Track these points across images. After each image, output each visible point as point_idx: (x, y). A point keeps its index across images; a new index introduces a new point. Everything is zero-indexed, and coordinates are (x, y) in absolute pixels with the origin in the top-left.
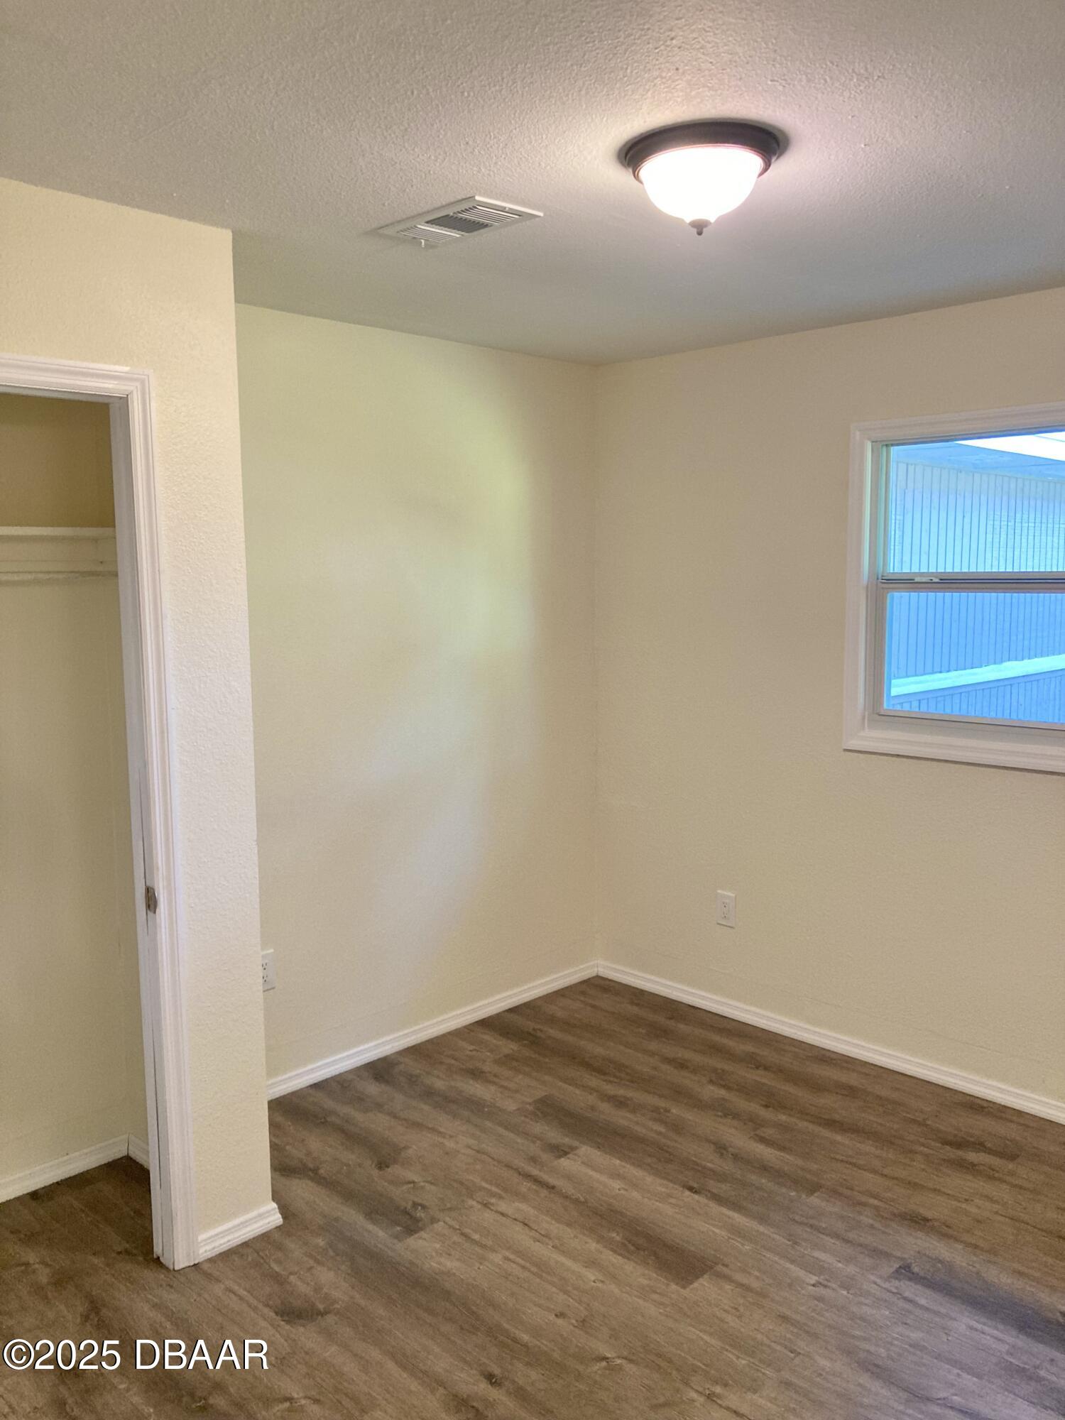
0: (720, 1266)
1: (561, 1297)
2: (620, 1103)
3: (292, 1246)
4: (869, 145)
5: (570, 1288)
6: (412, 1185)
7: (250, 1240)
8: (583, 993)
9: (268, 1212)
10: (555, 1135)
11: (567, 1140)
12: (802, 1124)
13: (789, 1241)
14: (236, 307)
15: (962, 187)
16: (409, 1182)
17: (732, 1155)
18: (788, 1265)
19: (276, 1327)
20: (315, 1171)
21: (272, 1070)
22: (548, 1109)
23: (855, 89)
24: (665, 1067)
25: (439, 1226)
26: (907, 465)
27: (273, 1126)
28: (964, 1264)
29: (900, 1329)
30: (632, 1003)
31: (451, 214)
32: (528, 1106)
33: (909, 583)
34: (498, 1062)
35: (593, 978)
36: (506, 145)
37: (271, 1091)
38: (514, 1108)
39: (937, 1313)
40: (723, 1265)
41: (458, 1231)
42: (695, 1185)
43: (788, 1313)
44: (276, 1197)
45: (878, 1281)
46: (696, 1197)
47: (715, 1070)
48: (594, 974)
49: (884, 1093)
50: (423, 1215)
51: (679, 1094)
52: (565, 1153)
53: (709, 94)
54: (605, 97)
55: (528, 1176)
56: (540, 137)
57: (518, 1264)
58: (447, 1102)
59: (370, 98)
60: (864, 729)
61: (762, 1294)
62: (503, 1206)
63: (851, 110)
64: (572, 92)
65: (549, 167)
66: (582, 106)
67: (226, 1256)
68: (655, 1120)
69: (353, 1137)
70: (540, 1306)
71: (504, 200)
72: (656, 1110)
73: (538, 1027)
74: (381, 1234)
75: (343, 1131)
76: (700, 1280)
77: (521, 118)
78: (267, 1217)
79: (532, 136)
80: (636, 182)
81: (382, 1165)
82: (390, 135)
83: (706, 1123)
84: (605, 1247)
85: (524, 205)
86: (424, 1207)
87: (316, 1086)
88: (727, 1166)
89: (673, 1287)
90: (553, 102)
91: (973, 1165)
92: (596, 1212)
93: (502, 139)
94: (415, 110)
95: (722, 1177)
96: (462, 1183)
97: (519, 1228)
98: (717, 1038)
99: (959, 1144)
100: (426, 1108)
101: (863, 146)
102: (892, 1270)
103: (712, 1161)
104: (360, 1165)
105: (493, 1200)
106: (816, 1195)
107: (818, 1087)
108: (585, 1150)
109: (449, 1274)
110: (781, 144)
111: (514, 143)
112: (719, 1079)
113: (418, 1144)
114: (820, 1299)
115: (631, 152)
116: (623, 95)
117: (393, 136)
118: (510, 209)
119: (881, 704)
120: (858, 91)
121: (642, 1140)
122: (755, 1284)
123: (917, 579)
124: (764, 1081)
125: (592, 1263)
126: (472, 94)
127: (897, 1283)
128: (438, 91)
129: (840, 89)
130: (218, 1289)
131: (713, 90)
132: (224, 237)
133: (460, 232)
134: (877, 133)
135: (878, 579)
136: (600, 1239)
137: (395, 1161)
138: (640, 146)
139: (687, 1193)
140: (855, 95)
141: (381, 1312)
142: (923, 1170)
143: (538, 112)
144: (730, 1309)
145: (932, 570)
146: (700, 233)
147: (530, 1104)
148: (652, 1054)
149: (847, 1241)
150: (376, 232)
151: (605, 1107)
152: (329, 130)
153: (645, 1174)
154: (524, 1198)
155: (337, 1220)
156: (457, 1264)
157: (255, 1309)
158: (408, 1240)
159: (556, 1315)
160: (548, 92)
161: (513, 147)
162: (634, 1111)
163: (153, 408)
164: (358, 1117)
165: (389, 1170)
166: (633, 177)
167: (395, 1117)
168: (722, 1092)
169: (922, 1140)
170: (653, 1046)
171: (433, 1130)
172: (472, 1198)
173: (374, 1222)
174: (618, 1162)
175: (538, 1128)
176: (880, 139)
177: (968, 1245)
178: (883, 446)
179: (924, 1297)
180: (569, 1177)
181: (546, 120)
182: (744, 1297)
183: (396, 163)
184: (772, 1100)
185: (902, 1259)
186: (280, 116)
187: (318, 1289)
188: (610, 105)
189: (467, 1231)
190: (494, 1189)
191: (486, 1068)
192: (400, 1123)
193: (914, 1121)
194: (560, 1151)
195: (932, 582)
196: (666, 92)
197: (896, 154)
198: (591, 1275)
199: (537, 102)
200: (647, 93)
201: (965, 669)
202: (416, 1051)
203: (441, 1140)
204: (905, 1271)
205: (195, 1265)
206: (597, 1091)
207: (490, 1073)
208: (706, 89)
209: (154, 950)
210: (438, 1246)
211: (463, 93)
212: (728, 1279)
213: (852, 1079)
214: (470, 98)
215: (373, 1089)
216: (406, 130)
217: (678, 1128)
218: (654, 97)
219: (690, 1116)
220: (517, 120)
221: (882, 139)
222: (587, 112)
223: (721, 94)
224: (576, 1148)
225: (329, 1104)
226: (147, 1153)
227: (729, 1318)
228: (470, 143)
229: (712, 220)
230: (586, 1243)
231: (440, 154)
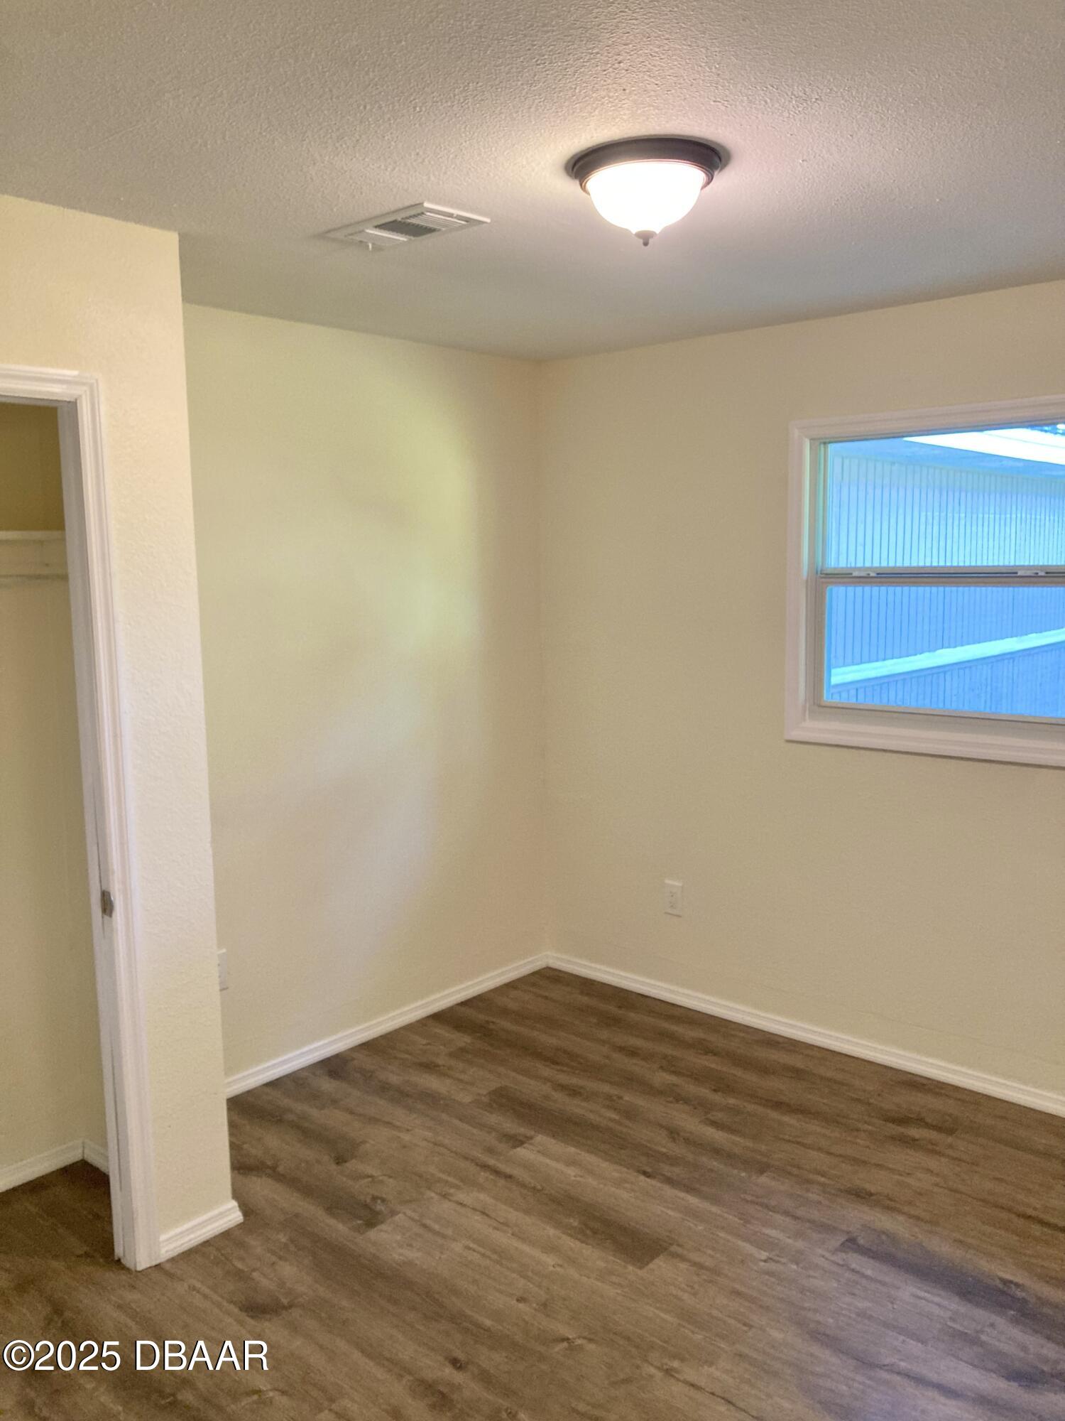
0: (675, 1246)
1: (522, 1282)
2: (574, 1092)
3: (253, 1243)
4: (806, 161)
5: (530, 1274)
6: (370, 1179)
7: (211, 1239)
8: (534, 985)
9: (229, 1210)
10: (510, 1125)
11: (522, 1130)
12: (751, 1107)
13: (740, 1219)
14: (184, 308)
15: (894, 199)
16: (369, 1177)
17: (684, 1139)
18: (740, 1243)
19: (241, 1323)
20: (274, 1168)
21: (229, 1070)
22: (504, 1100)
23: (793, 110)
24: (616, 1055)
25: (399, 1218)
26: (843, 459)
27: (232, 1125)
28: (907, 1235)
29: (848, 1299)
30: (582, 993)
31: (399, 219)
32: (483, 1098)
33: (846, 577)
34: (451, 1055)
35: (544, 969)
36: (456, 156)
37: (228, 1090)
38: (470, 1100)
39: (884, 1284)
40: (678, 1245)
41: (419, 1223)
42: (649, 1170)
43: (743, 1289)
44: (236, 1195)
45: (827, 1255)
46: (648, 1180)
47: (665, 1057)
48: (544, 966)
49: (829, 1074)
50: (383, 1208)
51: (630, 1081)
52: (521, 1143)
53: (654, 113)
54: (553, 114)
55: (485, 1167)
56: (490, 149)
57: (478, 1252)
58: (401, 1096)
59: (322, 112)
60: (805, 720)
61: (716, 1271)
62: (461, 1196)
63: (790, 128)
64: (522, 108)
65: (497, 178)
66: (531, 122)
67: (188, 1255)
68: (608, 1107)
69: (307, 1133)
70: (501, 1292)
71: (452, 207)
72: (609, 1097)
73: (491, 1019)
74: (340, 1226)
75: (298, 1127)
76: (656, 1261)
77: (472, 133)
78: (228, 1215)
79: (482, 149)
80: (584, 194)
81: (340, 1160)
82: (341, 145)
83: (657, 1109)
84: (564, 1233)
85: (472, 211)
86: (383, 1200)
87: (274, 1084)
88: (677, 1150)
89: (630, 1268)
90: (503, 118)
91: (914, 1140)
92: (553, 1200)
93: (453, 151)
94: (367, 123)
95: (674, 1161)
96: (421, 1176)
97: (478, 1217)
98: (666, 1025)
99: (903, 1121)
100: (382, 1102)
101: (801, 161)
102: (839, 1243)
103: (664, 1145)
104: (318, 1162)
105: (452, 1191)
106: (765, 1174)
107: (765, 1070)
108: (540, 1138)
109: (410, 1263)
110: (723, 159)
111: (464, 154)
112: (670, 1065)
113: (377, 1138)
114: (770, 1273)
115: (580, 164)
116: (571, 112)
117: (344, 146)
118: (457, 215)
119: (821, 696)
120: (797, 112)
121: (595, 1127)
122: (709, 1262)
123: (856, 574)
124: (713, 1066)
125: (550, 1248)
126: (424, 109)
127: (844, 1256)
128: (391, 106)
129: (779, 109)
130: (181, 1288)
131: (658, 110)
132: (170, 240)
133: (407, 236)
134: (814, 149)
135: (817, 573)
136: (558, 1225)
137: (353, 1157)
138: (586, 159)
139: (642, 1178)
140: (794, 116)
141: (345, 1303)
142: (868, 1147)
143: (488, 126)
144: (686, 1287)
145: (868, 564)
146: (646, 244)
147: (485, 1096)
148: (604, 1042)
149: (796, 1218)
150: (323, 236)
151: (559, 1096)
152: (280, 140)
153: (601, 1160)
154: (481, 1188)
155: (297, 1215)
156: (419, 1254)
157: (219, 1306)
158: (368, 1233)
159: (518, 1300)
160: (499, 109)
161: (462, 158)
162: (587, 1099)
163: (102, 413)
164: (314, 1113)
165: (347, 1165)
166: (579, 187)
167: (352, 1113)
168: (673, 1079)
169: (866, 1118)
170: (604, 1034)
171: (389, 1124)
172: (429, 1188)
173: (333, 1215)
174: (573, 1150)
175: (494, 1119)
176: (817, 155)
177: (910, 1216)
178: (821, 443)
179: (869, 1268)
180: (527, 1166)
181: (496, 134)
182: (698, 1275)
183: (346, 171)
184: (723, 1086)
185: (848, 1233)
186: (233, 127)
187: (282, 1284)
188: (558, 122)
189: (428, 1222)
190: (450, 1179)
191: (440, 1061)
192: (356, 1117)
193: (858, 1100)
194: (517, 1141)
195: (868, 577)
196: (613, 110)
197: (832, 168)
198: (550, 1260)
199: (488, 117)
200: (595, 111)
201: (900, 657)
202: (369, 1047)
203: (396, 1133)
204: (851, 1244)
205: (156, 1266)
206: (552, 1082)
207: (444, 1066)
208: (652, 108)
209: (111, 953)
210: (399, 1238)
211: (415, 108)
212: (682, 1258)
213: (797, 1061)
214: (422, 113)
215: (327, 1085)
216: (358, 140)
217: (630, 1114)
218: (601, 115)
219: (640, 1102)
220: (468, 133)
221: (820, 155)
222: (536, 127)
223: (666, 113)
224: (531, 1138)
225: (286, 1102)
226: (107, 1158)
227: (685, 1296)
228: (421, 153)
229: (658, 232)
230: (544, 1229)
231: (390, 164)
